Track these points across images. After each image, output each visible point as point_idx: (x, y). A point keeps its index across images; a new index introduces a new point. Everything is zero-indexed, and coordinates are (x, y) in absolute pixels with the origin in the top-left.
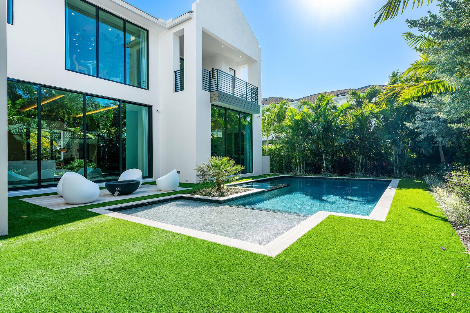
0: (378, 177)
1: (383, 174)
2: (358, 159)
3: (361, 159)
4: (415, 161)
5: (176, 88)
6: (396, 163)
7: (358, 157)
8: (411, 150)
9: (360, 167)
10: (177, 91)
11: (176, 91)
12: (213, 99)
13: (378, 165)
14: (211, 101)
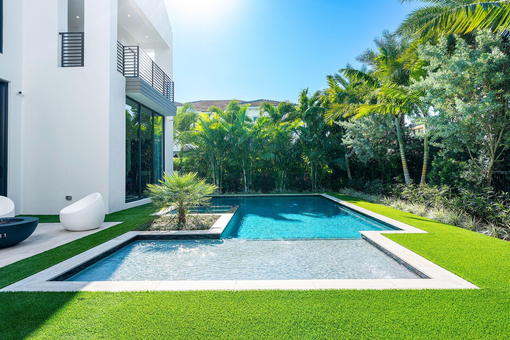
0: (301, 192)
1: (305, 189)
2: (280, 175)
3: (283, 174)
4: (332, 176)
5: (63, 60)
6: (314, 178)
7: (280, 172)
8: (329, 166)
9: (282, 182)
10: (65, 65)
11: (62, 66)
12: (129, 87)
13: (299, 181)
14: (127, 90)
